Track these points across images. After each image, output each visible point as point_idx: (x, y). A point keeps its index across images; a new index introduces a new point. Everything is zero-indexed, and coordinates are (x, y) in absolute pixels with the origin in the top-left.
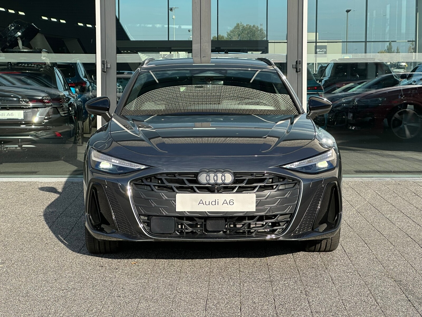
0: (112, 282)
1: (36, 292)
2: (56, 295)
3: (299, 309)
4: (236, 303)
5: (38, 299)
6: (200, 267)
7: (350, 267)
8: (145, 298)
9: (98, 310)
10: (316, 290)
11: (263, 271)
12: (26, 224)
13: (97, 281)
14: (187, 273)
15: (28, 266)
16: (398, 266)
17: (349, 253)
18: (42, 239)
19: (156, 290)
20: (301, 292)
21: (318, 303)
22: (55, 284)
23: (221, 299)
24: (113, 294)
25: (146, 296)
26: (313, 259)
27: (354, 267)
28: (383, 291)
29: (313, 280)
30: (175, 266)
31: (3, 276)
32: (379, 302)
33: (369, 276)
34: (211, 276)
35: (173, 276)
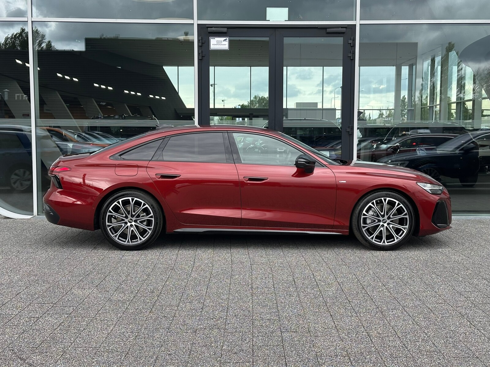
0: (249, 311)
1: (191, 320)
2: (208, 323)
3: (420, 340)
4: (364, 334)
5: (195, 328)
6: (315, 297)
7: (439, 298)
8: (284, 327)
9: (251, 339)
10: (424, 321)
11: (369, 302)
12: (156, 256)
13: (236, 311)
14: (307, 303)
15: (174, 295)
16: (477, 298)
17: (430, 285)
18: (174, 270)
19: (289, 320)
20: (413, 323)
21: (434, 335)
22: (203, 313)
23: (349, 329)
24: (256, 323)
25: (284, 325)
26: (403, 290)
27: (442, 298)
28: (480, 321)
29: (416, 311)
30: (294, 296)
31: (157, 304)
32: (484, 333)
33: (459, 307)
34: (328, 306)
35: (297, 305)
